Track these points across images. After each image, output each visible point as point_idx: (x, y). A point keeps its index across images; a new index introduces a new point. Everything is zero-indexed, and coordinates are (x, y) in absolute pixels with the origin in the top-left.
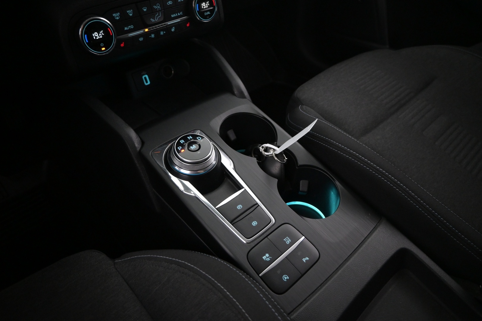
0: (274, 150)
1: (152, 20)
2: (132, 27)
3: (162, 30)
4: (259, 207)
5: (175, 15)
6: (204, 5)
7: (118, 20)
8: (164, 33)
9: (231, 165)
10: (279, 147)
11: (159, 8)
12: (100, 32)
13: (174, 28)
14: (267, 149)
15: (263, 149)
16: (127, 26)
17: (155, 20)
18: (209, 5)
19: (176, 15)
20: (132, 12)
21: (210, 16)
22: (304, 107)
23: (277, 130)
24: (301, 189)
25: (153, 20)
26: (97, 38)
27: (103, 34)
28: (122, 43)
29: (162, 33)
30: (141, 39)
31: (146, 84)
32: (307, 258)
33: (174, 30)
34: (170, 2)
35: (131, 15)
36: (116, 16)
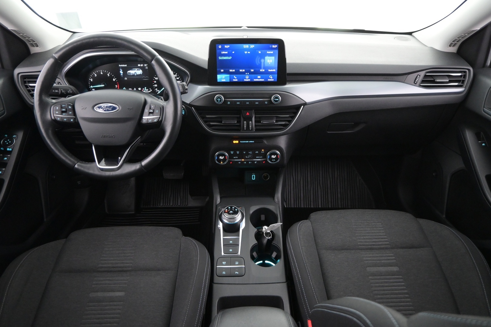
2: (237, 157)
4: (239, 246)
8: (251, 163)
11: (251, 153)
16: (235, 157)
17: (248, 157)
19: (259, 158)
21: (275, 161)
26: (221, 159)
27: (224, 158)
28: (231, 162)
30: (239, 163)
31: (253, 179)
32: (238, 273)
33: (256, 163)
34: (257, 152)
35: (238, 153)
36: (232, 152)
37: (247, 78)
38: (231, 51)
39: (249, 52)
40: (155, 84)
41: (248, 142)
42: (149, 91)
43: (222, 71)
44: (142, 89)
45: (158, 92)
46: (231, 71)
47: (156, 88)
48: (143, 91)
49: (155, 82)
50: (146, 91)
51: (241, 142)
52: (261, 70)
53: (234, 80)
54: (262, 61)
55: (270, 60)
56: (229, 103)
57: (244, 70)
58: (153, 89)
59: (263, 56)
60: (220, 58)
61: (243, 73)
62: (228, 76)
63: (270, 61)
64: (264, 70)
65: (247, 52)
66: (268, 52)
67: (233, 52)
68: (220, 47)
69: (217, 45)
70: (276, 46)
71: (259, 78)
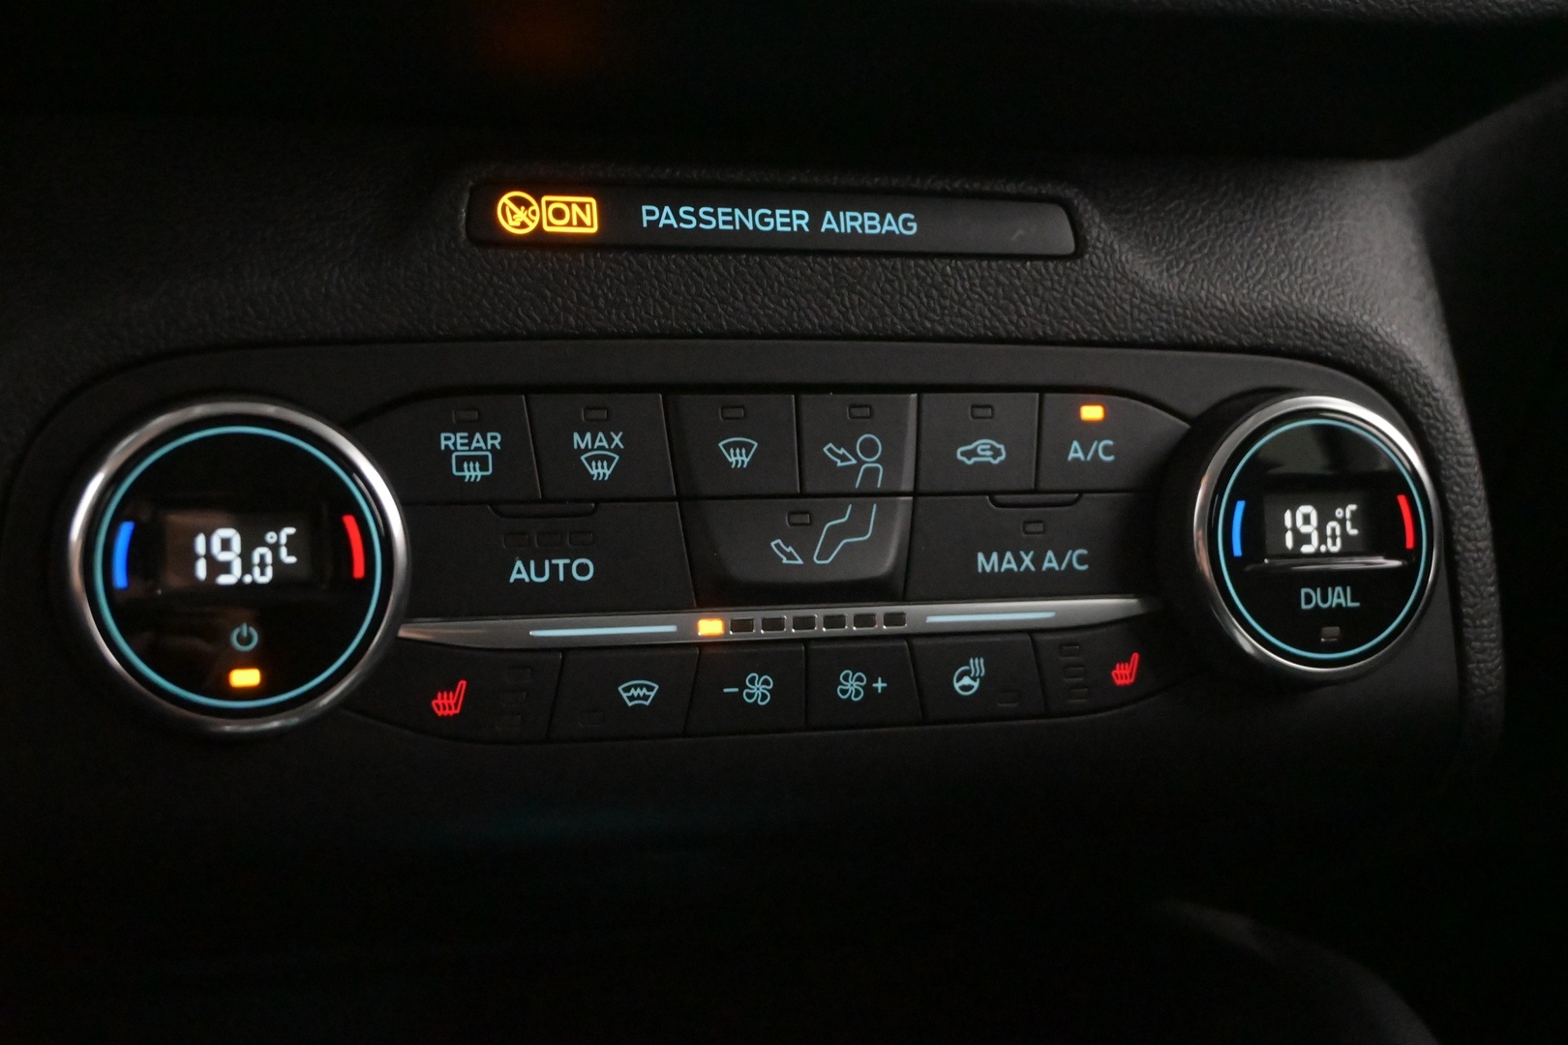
1: (784, 554)
2: (582, 569)
3: (864, 653)
5: (1009, 563)
6: (1310, 529)
7: (472, 484)
8: (869, 689)
11: (871, 473)
12: (271, 537)
13: (977, 665)
16: (537, 555)
17: (807, 555)
18: (1353, 532)
19: (1019, 561)
20: (617, 450)
21: (1354, 627)
25: (790, 556)
26: (224, 580)
27: (292, 560)
28: (451, 687)
29: (851, 685)
33: (976, 685)
35: (600, 471)
36: (471, 452)
41: (801, 219)
51: (661, 217)
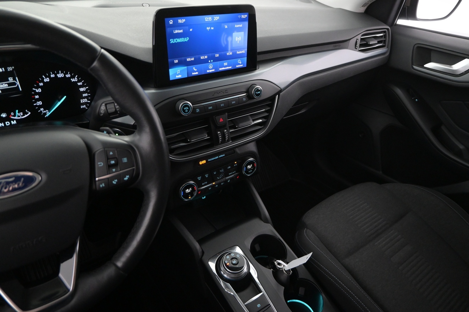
0: (284, 266)
1: (218, 178)
2: (206, 183)
3: (223, 182)
4: (271, 307)
5: (231, 173)
6: (249, 167)
9: (255, 274)
10: (287, 263)
11: (223, 171)
14: (279, 264)
15: (277, 263)
16: (204, 183)
18: (252, 166)
21: (251, 172)
22: (308, 230)
23: (287, 250)
24: (300, 293)
26: (188, 192)
27: (191, 189)
28: (199, 192)
29: (222, 184)
30: (210, 188)
33: (229, 181)
34: (229, 167)
35: (207, 177)
36: (199, 178)
37: (211, 67)
38: (187, 28)
39: (212, 28)
40: (38, 100)
41: (218, 157)
42: (26, 116)
43: (176, 61)
44: (9, 115)
45: (45, 114)
46: (188, 60)
47: (40, 107)
48: (12, 117)
49: (37, 97)
50: (18, 116)
51: (209, 160)
52: (228, 54)
53: (193, 74)
54: (229, 39)
55: (238, 37)
56: (198, 110)
57: (206, 57)
58: (34, 110)
59: (230, 32)
60: (172, 41)
61: (205, 61)
62: (184, 69)
63: (238, 39)
64: (231, 54)
65: (209, 28)
66: (236, 26)
67: (191, 30)
68: (171, 22)
69: (166, 19)
70: (246, 16)
71: (226, 66)
